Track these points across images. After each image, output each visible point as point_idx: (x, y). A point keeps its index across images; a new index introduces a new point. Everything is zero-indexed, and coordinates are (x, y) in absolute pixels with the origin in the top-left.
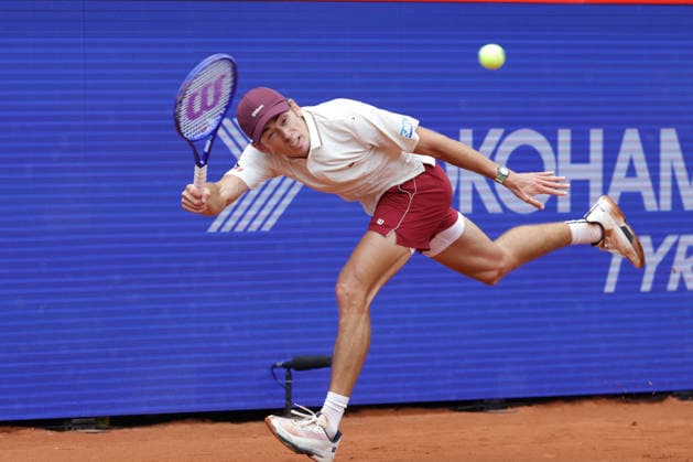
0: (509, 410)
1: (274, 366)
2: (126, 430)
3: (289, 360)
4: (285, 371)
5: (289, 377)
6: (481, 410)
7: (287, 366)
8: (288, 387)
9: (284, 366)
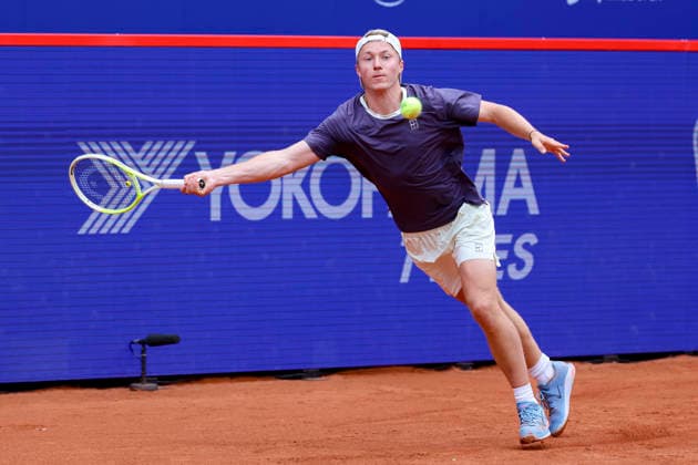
0: (323, 378)
1: (132, 343)
2: (11, 395)
3: (144, 337)
4: (140, 347)
5: (143, 352)
6: (300, 378)
7: (142, 343)
8: (143, 360)
9: (139, 343)
